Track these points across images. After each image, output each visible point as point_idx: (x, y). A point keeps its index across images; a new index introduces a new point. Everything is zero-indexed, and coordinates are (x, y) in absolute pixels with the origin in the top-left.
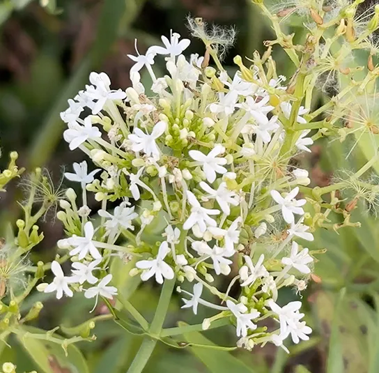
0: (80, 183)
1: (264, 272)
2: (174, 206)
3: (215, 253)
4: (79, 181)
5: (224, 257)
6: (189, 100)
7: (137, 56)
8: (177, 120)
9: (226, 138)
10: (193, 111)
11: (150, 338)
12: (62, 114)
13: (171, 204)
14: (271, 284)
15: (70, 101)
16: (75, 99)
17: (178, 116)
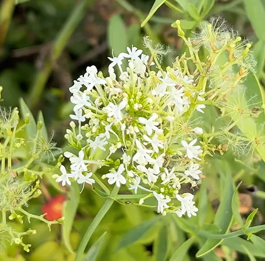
0: (78, 121)
1: (174, 177)
2: (128, 143)
3: (149, 171)
4: (77, 119)
5: (154, 174)
6: (140, 85)
7: (112, 58)
8: (133, 96)
9: (159, 107)
10: (142, 92)
11: (111, 199)
12: (70, 89)
13: (127, 142)
14: (178, 184)
15: (75, 81)
16: (78, 80)
17: (133, 93)
